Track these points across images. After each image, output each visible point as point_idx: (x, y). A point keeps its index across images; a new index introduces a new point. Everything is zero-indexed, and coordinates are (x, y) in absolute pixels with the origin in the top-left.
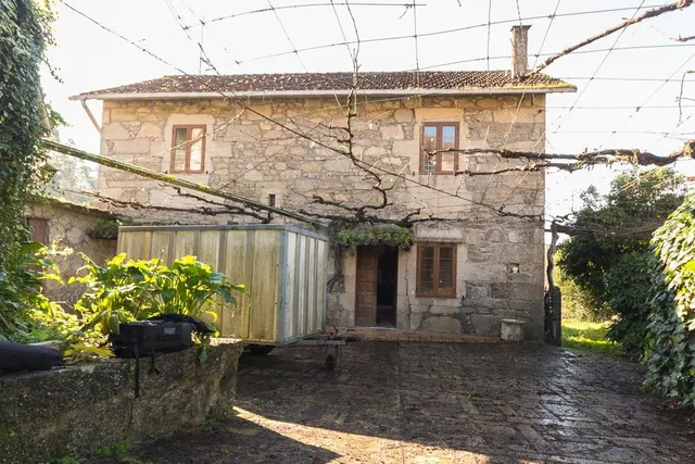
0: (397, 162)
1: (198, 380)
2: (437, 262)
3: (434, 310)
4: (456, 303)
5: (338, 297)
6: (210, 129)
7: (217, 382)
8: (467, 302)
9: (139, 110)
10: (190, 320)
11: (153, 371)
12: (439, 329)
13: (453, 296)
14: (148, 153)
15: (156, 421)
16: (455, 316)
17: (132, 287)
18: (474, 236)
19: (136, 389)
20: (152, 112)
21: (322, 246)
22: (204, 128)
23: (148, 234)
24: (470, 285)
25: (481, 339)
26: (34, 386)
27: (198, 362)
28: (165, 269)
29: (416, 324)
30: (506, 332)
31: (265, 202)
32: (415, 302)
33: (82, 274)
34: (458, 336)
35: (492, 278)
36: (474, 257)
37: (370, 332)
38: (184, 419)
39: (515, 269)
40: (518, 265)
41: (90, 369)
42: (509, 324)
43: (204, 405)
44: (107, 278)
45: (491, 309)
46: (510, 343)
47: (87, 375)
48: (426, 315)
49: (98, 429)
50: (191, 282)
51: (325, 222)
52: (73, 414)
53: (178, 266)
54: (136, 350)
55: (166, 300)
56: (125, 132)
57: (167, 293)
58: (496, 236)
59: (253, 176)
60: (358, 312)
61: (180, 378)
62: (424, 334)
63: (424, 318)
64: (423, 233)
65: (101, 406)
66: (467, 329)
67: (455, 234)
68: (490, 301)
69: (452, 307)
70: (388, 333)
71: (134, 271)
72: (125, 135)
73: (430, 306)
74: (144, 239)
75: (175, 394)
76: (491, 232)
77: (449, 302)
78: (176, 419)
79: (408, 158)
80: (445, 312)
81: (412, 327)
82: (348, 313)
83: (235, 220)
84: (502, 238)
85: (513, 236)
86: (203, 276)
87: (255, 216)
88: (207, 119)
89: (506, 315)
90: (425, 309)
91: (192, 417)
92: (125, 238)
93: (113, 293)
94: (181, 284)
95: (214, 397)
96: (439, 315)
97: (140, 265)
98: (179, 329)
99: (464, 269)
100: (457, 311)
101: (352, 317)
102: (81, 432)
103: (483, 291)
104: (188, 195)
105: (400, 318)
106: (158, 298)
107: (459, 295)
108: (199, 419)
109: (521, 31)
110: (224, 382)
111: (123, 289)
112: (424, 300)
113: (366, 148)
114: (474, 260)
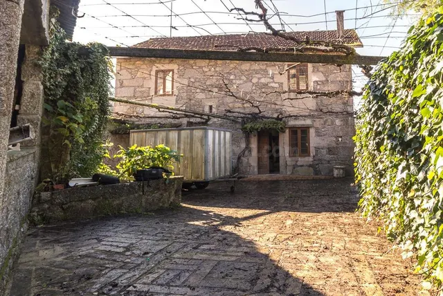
0: (277, 85)
1: (165, 190)
2: (300, 137)
3: (299, 163)
4: (311, 159)
5: (248, 159)
6: (176, 71)
7: (173, 192)
8: (316, 158)
9: (137, 62)
10: (162, 168)
11: (149, 186)
12: (301, 173)
13: (309, 156)
14: (142, 86)
15: (150, 204)
16: (310, 166)
17: (140, 157)
18: (318, 123)
19: (143, 192)
20: (144, 64)
21: (228, 134)
22: (173, 71)
23: (144, 133)
24: (317, 149)
25: (323, 177)
26: (113, 188)
27: (165, 183)
28: (152, 150)
29: (290, 171)
30: (336, 172)
31: (207, 110)
32: (289, 159)
33: (119, 153)
34: (312, 176)
35: (329, 145)
36: (318, 134)
37: (266, 176)
38: (161, 205)
39: (340, 139)
40: (341, 137)
41: (128, 184)
42: (337, 168)
43: (168, 201)
44: (129, 154)
45: (329, 161)
46: (338, 178)
47: (127, 186)
48: (295, 166)
49: (131, 204)
50: (163, 154)
51: (240, 120)
52: (124, 198)
53: (157, 149)
54: (143, 178)
55: (153, 161)
56: (129, 75)
57: (153, 159)
58: (329, 122)
59: (200, 96)
60: (259, 167)
61: (158, 189)
62: (294, 177)
63: (294, 168)
64: (292, 123)
65: (132, 196)
66: (317, 172)
67: (308, 122)
68: (328, 157)
69: (308, 161)
70: (275, 176)
71: (140, 151)
72: (129, 76)
73: (297, 161)
74: (143, 136)
75: (157, 195)
76: (327, 120)
77: (307, 159)
78: (157, 204)
79: (282, 83)
80: (305, 164)
81: (288, 173)
82: (254, 167)
83: (191, 120)
84: (333, 123)
85: (338, 122)
86: (167, 152)
87: (201, 118)
88: (174, 66)
89: (336, 164)
90: (294, 163)
91: (164, 204)
92: (134, 136)
93: (133, 160)
94: (158, 156)
95: (172, 198)
96: (302, 166)
97: (142, 149)
98: (158, 172)
99: (314, 141)
100: (311, 163)
101: (256, 170)
102: (126, 204)
103: (324, 152)
104: (163, 111)
105: (282, 169)
106: (150, 161)
107: (311, 155)
108: (166, 205)
109: (340, 14)
110: (176, 192)
111: (136, 158)
112: (294, 158)
113: (259, 79)
114: (319, 136)
